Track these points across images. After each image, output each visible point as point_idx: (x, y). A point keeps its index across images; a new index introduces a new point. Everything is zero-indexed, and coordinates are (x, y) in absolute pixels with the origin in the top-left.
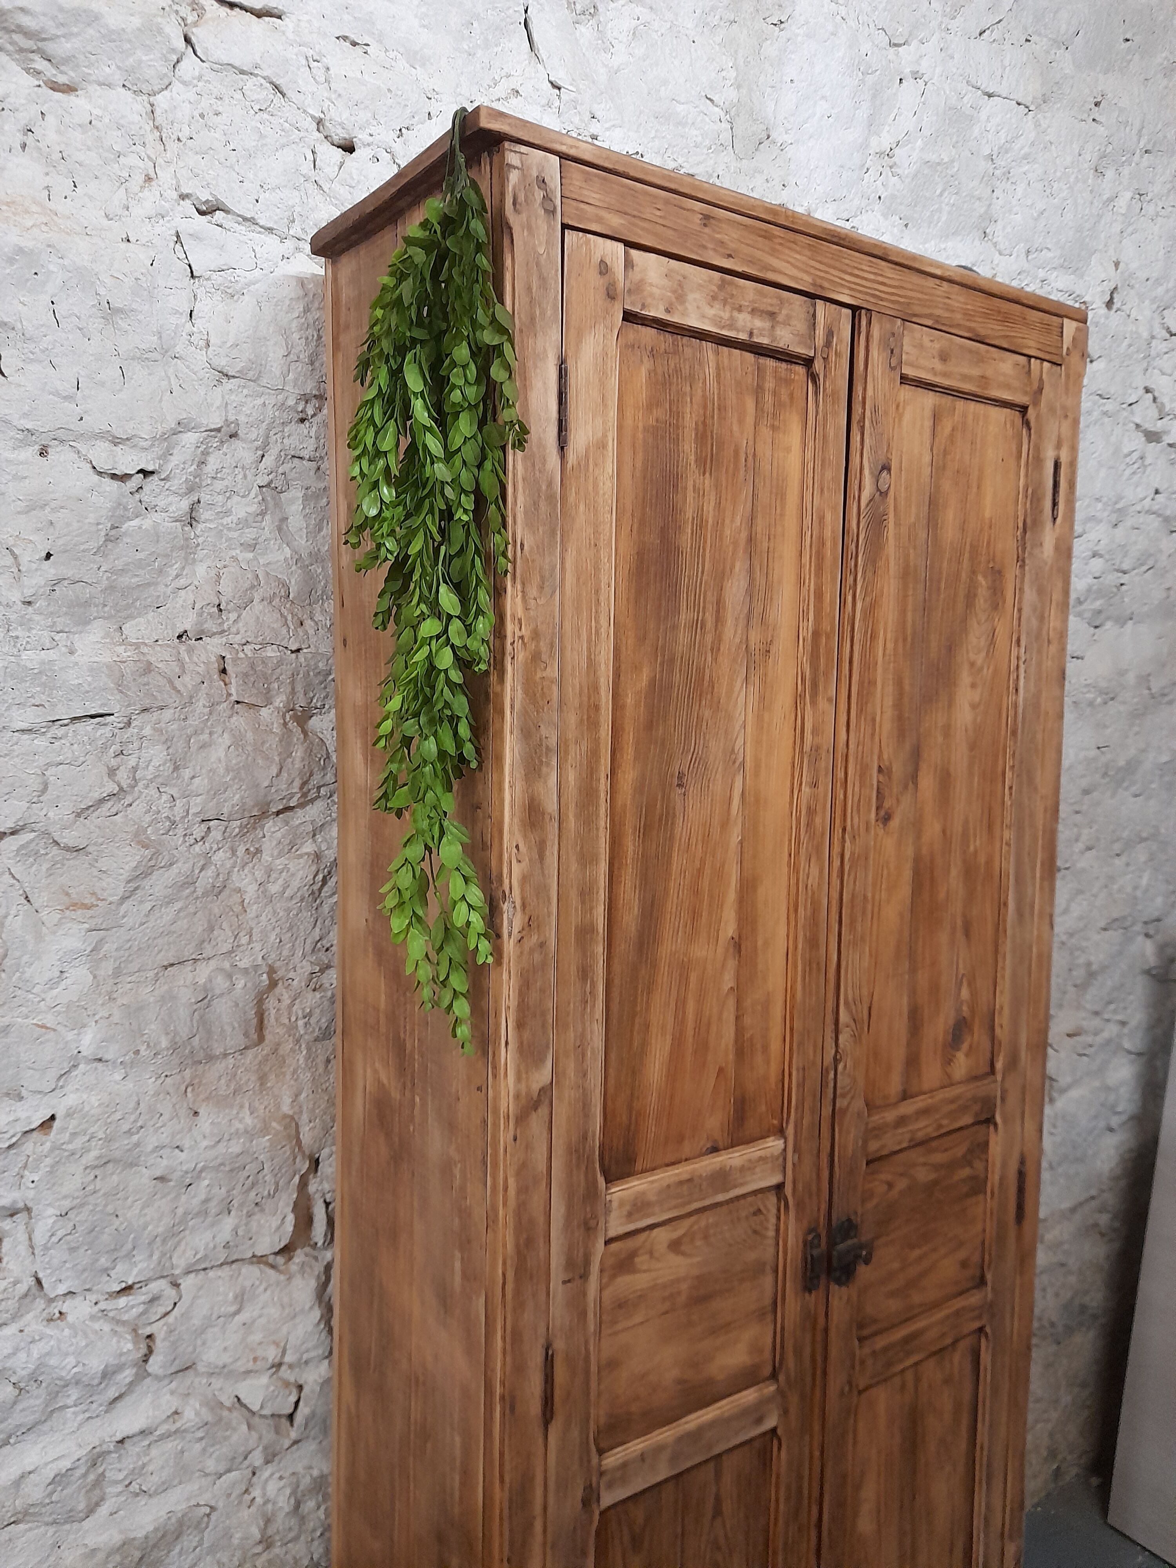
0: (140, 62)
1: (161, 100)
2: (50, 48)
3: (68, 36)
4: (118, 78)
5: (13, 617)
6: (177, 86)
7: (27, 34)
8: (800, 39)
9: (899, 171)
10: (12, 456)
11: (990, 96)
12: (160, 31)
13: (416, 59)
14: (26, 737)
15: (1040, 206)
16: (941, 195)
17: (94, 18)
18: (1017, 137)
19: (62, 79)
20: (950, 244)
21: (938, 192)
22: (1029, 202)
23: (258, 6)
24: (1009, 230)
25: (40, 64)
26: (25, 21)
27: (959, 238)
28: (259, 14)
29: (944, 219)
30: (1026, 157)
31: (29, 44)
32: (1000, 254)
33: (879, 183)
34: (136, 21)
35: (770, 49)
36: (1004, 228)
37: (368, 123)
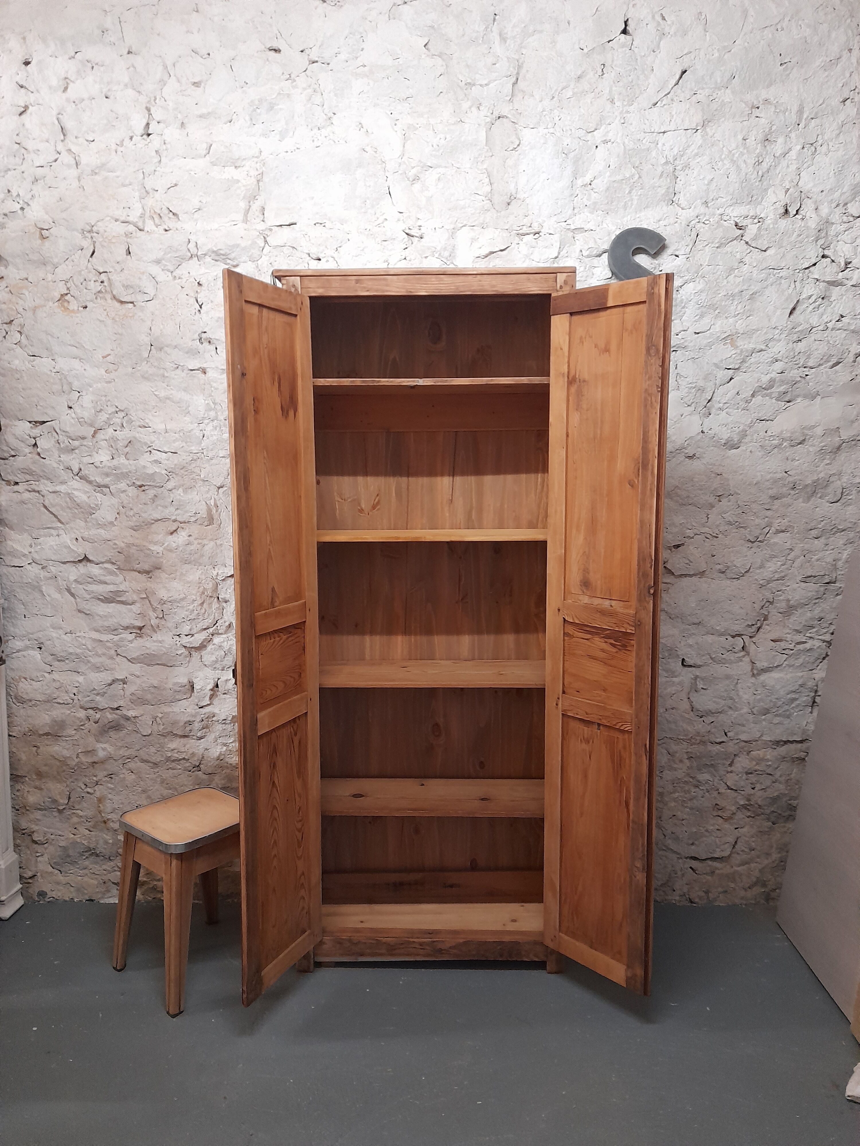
0: (253, 253)
1: (259, 262)
2: (229, 257)
3: (233, 252)
4: (248, 259)
5: (222, 424)
6: (263, 256)
7: (223, 255)
8: (527, 152)
9: (596, 191)
10: (220, 377)
11: (664, 132)
12: (256, 243)
13: (342, 222)
14: (223, 459)
15: (709, 177)
16: (630, 192)
17: (238, 246)
18: (689, 146)
19: (235, 264)
20: (643, 214)
21: (627, 192)
22: (702, 177)
23: (288, 224)
24: (688, 195)
25: (229, 261)
26: (222, 252)
27: (651, 209)
28: (289, 225)
29: (635, 202)
30: (697, 154)
31: (224, 257)
32: (683, 209)
33: (584, 199)
34: (250, 242)
35: (510, 162)
36: (685, 195)
37: (323, 250)
